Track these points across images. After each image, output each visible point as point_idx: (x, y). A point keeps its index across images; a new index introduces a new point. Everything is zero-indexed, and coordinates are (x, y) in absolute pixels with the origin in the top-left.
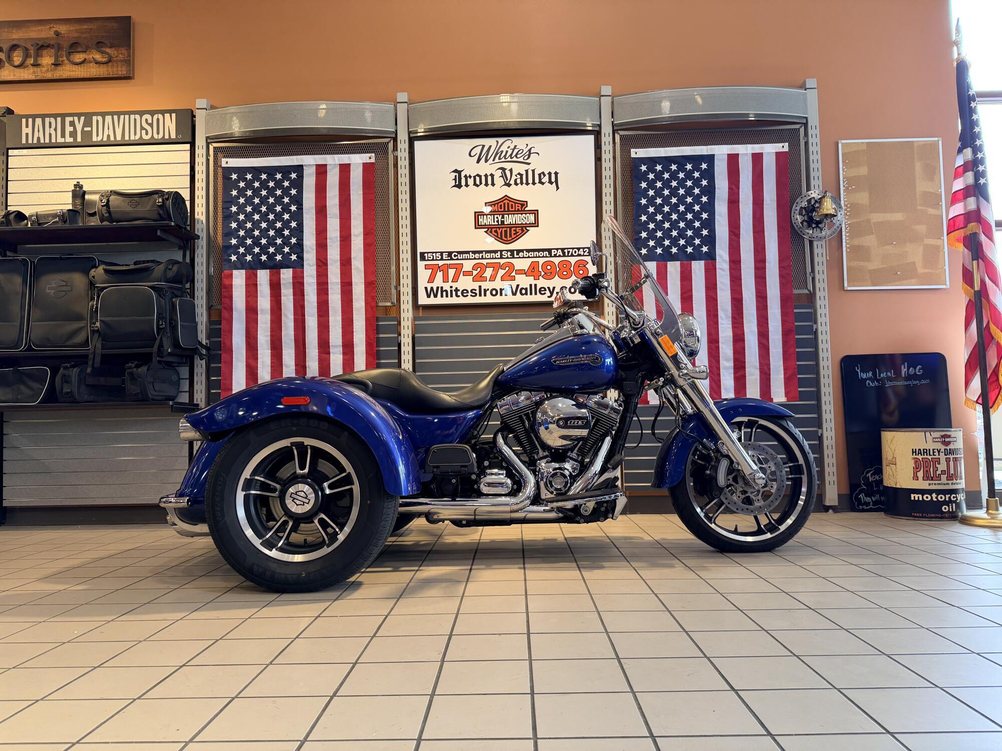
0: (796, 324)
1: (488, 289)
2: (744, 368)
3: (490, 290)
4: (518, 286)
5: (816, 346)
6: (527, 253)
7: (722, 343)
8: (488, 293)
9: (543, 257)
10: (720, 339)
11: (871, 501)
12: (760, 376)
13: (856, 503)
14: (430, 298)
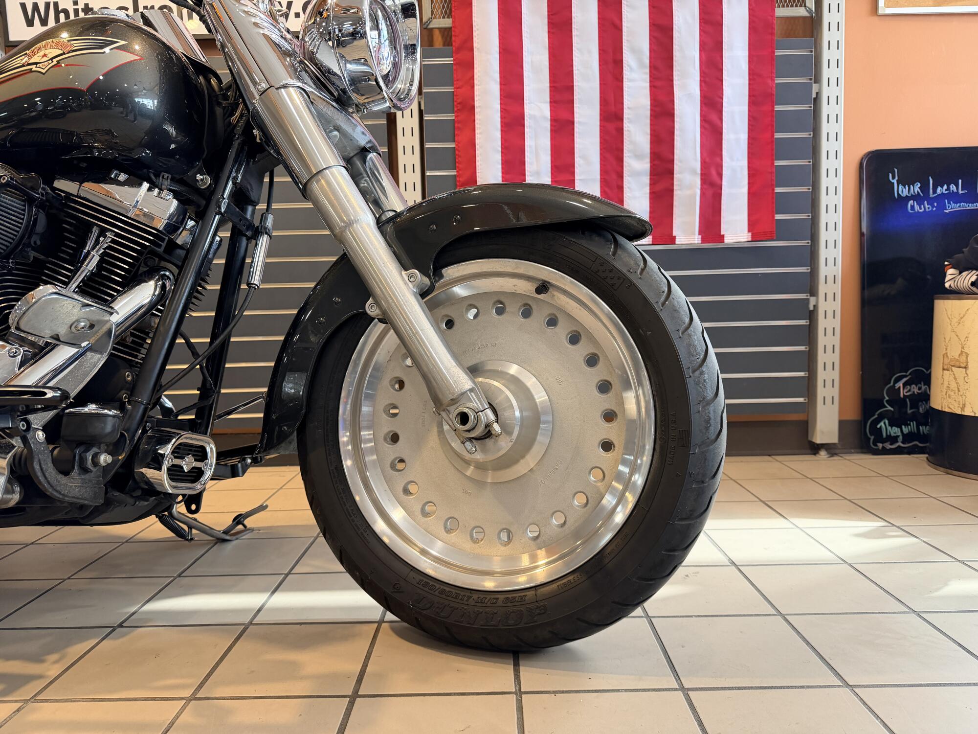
0: (778, 81)
2: (671, 172)
5: (816, 130)
7: (630, 122)
10: (625, 111)
11: (899, 434)
12: (701, 189)
13: (872, 438)
14: (33, 26)
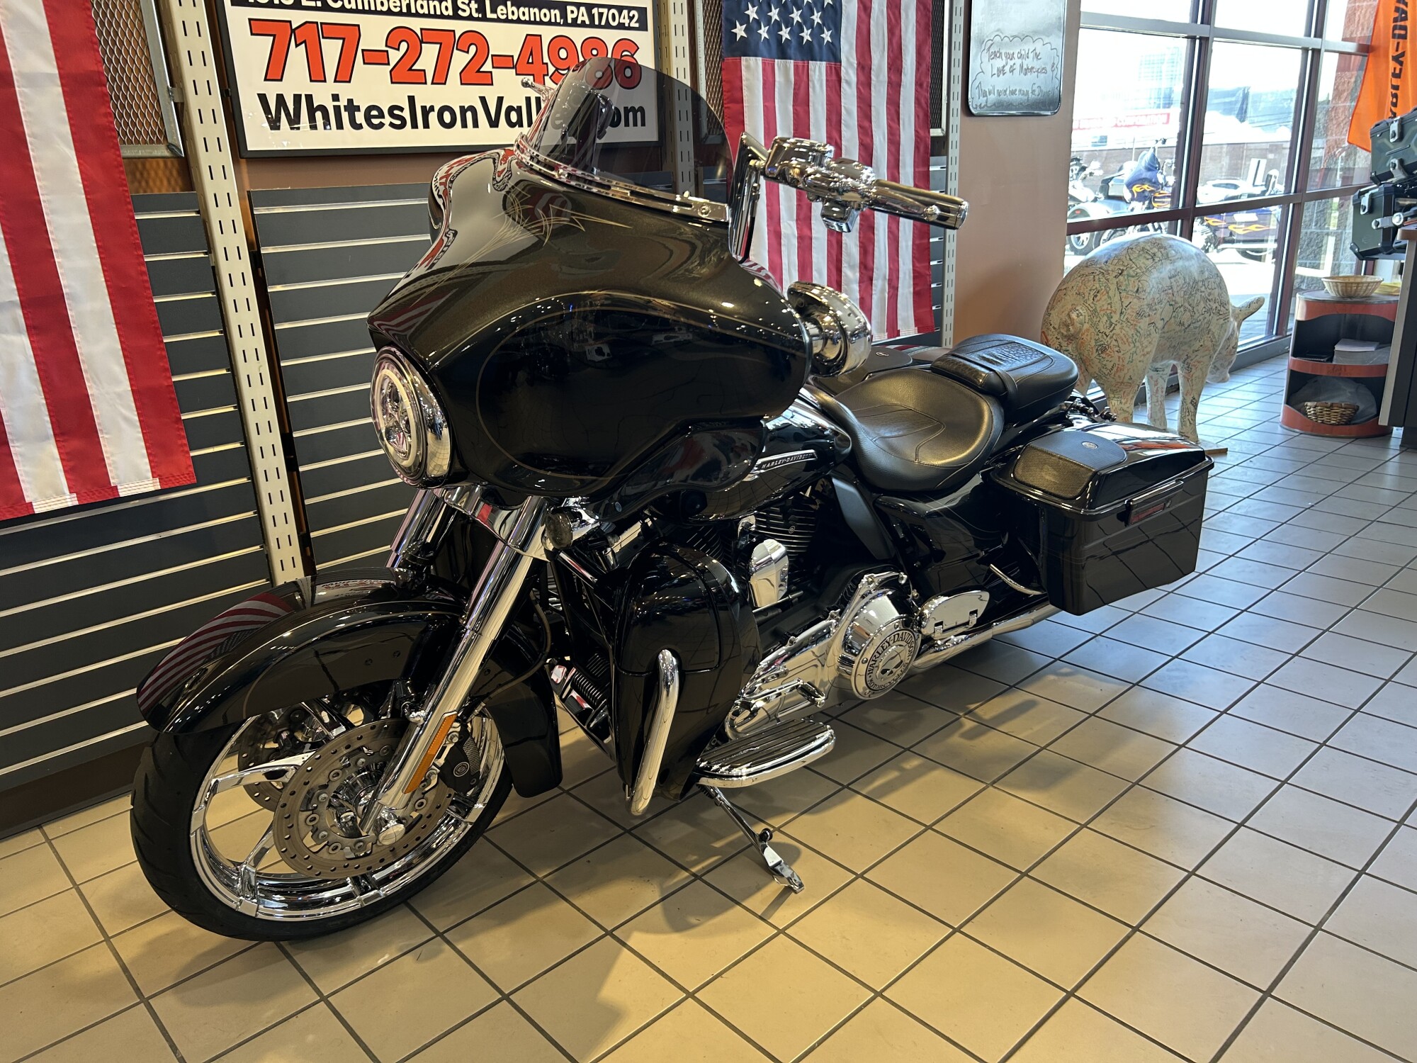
1: (432, 108)
3: (436, 109)
4: (500, 100)
6: (514, 9)
8: (433, 117)
9: (549, 23)
14: (278, 128)
